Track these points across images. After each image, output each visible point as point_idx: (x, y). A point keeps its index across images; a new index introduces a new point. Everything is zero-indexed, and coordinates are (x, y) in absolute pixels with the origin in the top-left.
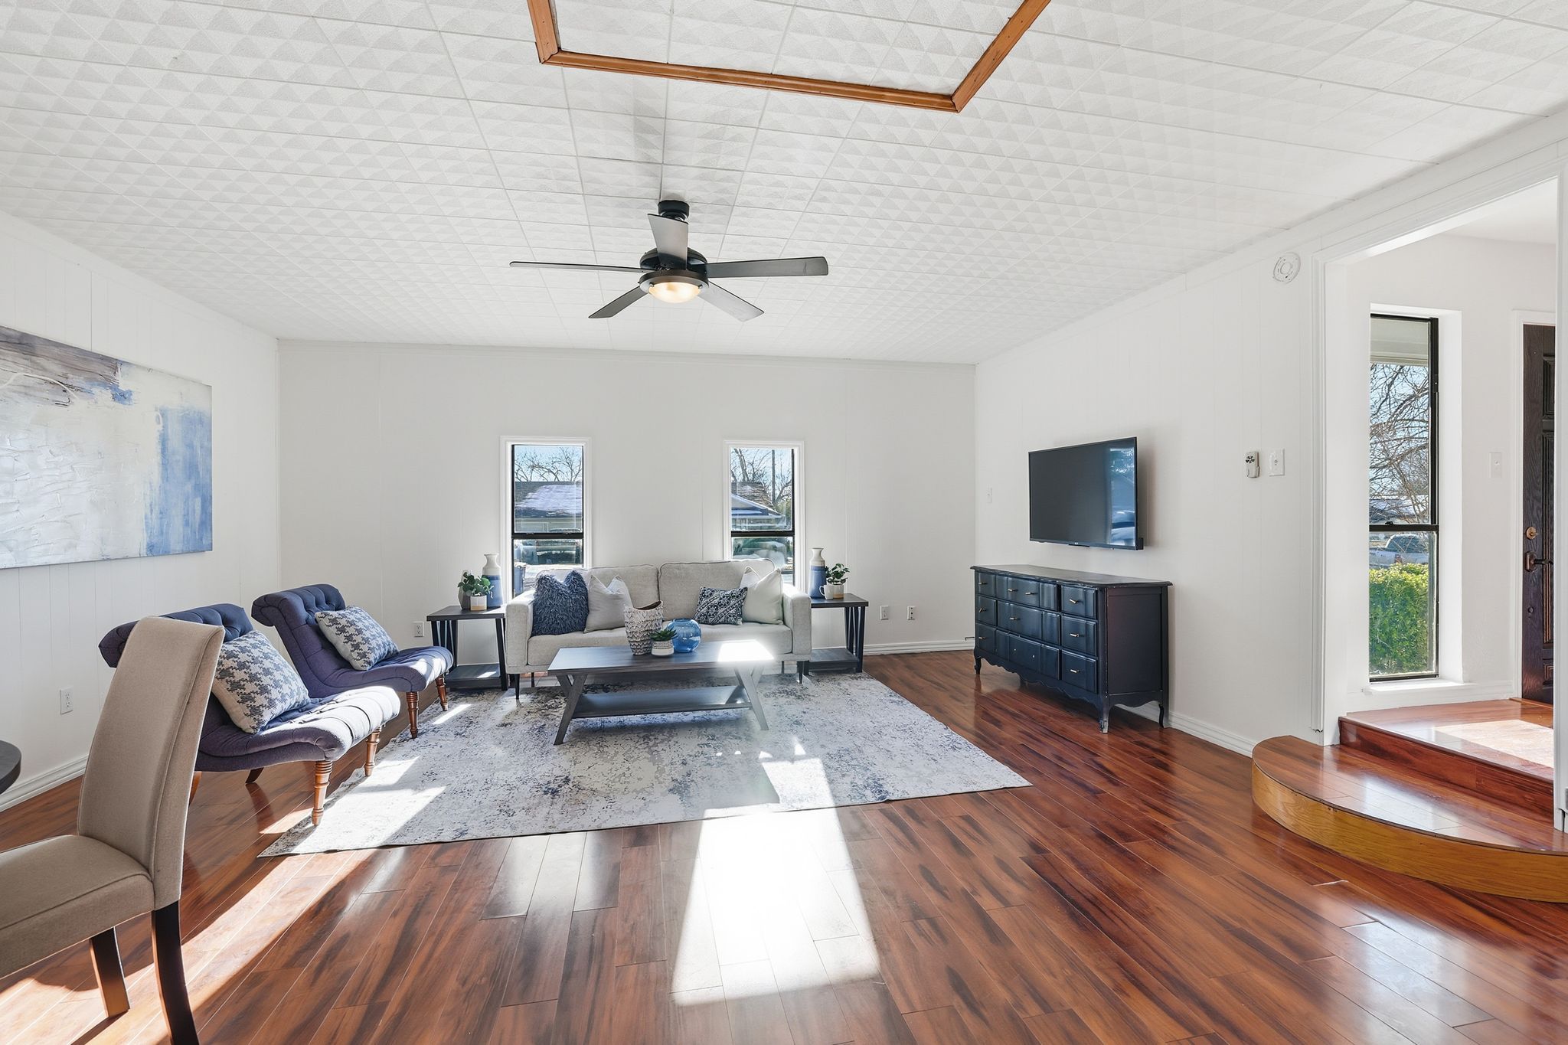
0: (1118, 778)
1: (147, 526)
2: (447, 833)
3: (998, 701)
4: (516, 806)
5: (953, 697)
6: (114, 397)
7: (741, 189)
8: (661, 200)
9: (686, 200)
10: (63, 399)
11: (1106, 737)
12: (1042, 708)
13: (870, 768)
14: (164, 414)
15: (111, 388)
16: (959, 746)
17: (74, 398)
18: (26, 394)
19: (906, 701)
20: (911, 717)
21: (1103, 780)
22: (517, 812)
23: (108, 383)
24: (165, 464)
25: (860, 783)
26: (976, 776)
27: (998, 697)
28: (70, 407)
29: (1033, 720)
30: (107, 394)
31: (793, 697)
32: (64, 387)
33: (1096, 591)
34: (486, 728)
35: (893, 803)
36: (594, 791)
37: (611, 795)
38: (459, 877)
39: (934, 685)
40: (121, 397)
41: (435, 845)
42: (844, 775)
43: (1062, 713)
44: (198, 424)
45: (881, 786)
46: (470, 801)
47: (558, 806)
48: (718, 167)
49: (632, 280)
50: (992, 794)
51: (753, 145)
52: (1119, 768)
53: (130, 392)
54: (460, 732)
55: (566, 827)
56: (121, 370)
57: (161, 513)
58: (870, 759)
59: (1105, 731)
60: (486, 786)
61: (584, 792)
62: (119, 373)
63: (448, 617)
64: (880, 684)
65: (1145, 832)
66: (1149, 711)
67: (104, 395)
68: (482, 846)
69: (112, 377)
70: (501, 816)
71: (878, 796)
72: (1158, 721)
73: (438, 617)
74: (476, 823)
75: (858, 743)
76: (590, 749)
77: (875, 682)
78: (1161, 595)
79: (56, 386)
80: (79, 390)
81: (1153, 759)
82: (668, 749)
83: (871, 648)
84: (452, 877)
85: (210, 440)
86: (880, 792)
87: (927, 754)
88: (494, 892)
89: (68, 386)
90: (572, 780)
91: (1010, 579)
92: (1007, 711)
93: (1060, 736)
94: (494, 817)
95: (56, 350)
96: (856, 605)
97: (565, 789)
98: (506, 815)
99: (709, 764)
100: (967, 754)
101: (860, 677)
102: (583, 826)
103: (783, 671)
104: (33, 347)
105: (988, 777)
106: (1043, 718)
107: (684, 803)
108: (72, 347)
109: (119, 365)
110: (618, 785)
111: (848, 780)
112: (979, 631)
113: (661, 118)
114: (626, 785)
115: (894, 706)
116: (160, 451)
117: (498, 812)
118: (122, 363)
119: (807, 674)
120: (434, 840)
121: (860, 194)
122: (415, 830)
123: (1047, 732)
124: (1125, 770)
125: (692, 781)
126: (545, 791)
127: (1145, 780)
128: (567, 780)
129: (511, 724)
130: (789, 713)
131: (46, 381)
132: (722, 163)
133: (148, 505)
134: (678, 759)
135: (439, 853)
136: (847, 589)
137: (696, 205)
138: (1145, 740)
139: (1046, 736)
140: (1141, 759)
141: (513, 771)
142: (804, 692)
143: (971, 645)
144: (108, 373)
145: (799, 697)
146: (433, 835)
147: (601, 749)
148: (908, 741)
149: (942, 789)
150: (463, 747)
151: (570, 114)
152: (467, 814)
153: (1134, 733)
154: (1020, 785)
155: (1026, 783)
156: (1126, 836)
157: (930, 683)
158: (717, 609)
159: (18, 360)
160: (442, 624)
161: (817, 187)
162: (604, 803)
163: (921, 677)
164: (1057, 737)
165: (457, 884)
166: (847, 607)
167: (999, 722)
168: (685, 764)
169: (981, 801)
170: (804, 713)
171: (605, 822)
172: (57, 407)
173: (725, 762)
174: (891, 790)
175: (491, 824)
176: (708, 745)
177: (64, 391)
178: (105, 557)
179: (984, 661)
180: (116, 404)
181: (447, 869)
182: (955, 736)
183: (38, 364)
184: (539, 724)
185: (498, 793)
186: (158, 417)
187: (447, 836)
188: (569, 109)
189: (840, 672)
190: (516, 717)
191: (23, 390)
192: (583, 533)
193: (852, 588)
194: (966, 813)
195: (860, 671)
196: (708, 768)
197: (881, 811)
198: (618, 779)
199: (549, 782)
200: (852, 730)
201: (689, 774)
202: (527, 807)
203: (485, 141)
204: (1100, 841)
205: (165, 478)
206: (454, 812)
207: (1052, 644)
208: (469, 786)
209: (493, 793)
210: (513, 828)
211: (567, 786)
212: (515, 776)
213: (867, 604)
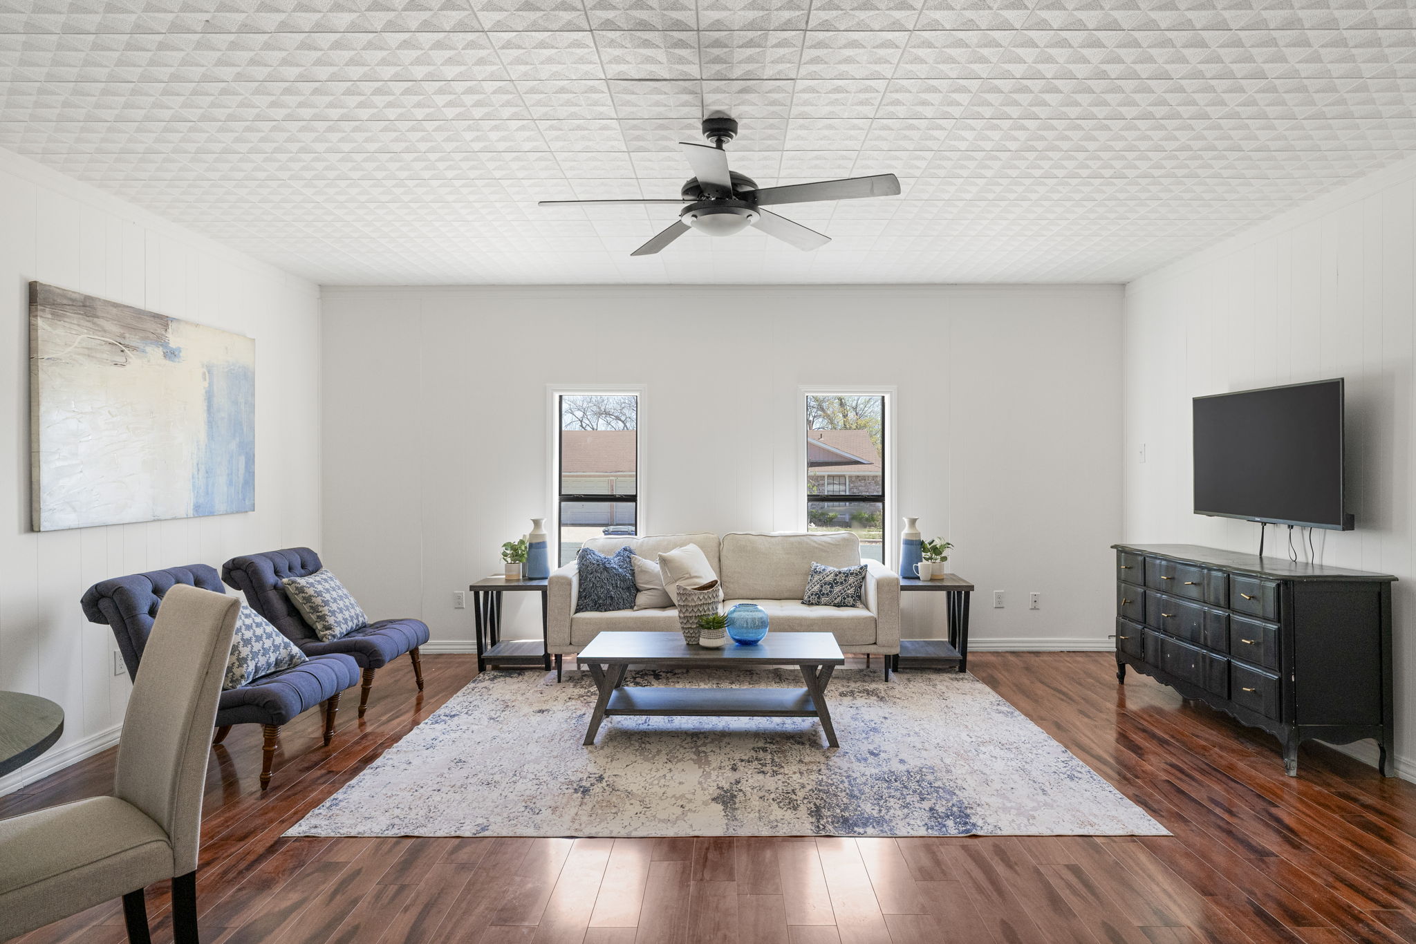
0: (1301, 839)
1: (194, 486)
2: (469, 827)
3: (1142, 721)
4: (543, 804)
5: (1081, 712)
6: (165, 355)
7: (794, 100)
8: (705, 118)
9: (733, 115)
10: (121, 359)
11: (1294, 783)
12: (1206, 735)
13: (957, 792)
14: (209, 370)
15: (162, 345)
16: (1080, 775)
17: (131, 358)
18: (89, 356)
19: (1017, 713)
20: (1021, 732)
21: (1279, 839)
22: (543, 809)
23: (160, 341)
24: (211, 423)
25: (941, 809)
26: (1095, 816)
27: (1145, 716)
28: (128, 367)
29: (1190, 749)
30: (159, 352)
31: (875, 698)
32: (122, 347)
33: (1278, 585)
34: (522, 713)
35: (981, 839)
36: (629, 794)
37: (647, 799)
38: (474, 875)
39: (1058, 695)
40: (171, 354)
41: (454, 840)
42: (923, 799)
43: (1235, 745)
44: (243, 379)
45: (968, 816)
46: (495, 794)
47: (588, 808)
48: (765, 78)
49: (672, 214)
50: (1115, 842)
51: (802, 50)
52: (1305, 825)
53: (179, 350)
54: (494, 716)
55: (593, 832)
56: (172, 326)
57: (207, 472)
58: (959, 782)
59: (1293, 773)
60: (514, 779)
61: (619, 793)
62: (170, 330)
63: (493, 588)
64: (988, 689)
65: (1329, 915)
66: (1365, 751)
67: (155, 353)
68: (502, 845)
69: (162, 335)
70: (526, 813)
71: (961, 829)
72: (1376, 765)
73: (482, 588)
74: (499, 819)
75: (948, 761)
76: (631, 744)
77: (980, 686)
78: (1380, 594)
79: (114, 347)
80: (134, 349)
81: (1358, 819)
82: (718, 751)
83: (977, 642)
84: (466, 877)
85: (253, 395)
86: (966, 823)
87: (1034, 782)
88: (509, 896)
89: (126, 346)
90: (606, 779)
91: (1164, 563)
92: (1153, 736)
93: (1226, 775)
94: (519, 814)
95: (114, 311)
96: (959, 590)
97: (597, 789)
98: (531, 813)
99: (763, 772)
100: (1087, 786)
101: (962, 679)
102: (611, 832)
103: (868, 667)
104: (95, 309)
105: (1113, 818)
106: (1204, 748)
107: (727, 815)
108: (128, 307)
109: (170, 322)
110: (656, 788)
111: (926, 805)
112: (1121, 629)
113: (694, 30)
114: (665, 789)
115: (1000, 717)
116: (206, 408)
117: (523, 809)
118: (173, 320)
119: (895, 670)
120: (453, 834)
121: (940, 92)
122: (437, 822)
123: (1204, 767)
124: (1312, 829)
125: (741, 790)
126: (575, 789)
127: (1342, 847)
128: (601, 779)
129: (548, 710)
130: (867, 717)
131: (106, 342)
132: (768, 73)
133: (195, 464)
134: (728, 763)
135: (456, 849)
136: (948, 568)
137: (744, 121)
138: (1353, 791)
139: (1202, 772)
140: (1342, 816)
141: (544, 763)
142: (890, 693)
143: (1112, 646)
144: (160, 331)
145: (882, 699)
146: (454, 828)
147: (643, 745)
148: (1013, 763)
149: (1047, 828)
150: (495, 733)
151: (593, 36)
152: (490, 809)
153: (1335, 779)
154: (1154, 832)
155: (1164, 831)
156: (1297, 918)
157: (1052, 691)
158: (832, 587)
159: (83, 323)
160: (486, 594)
161: (886, 89)
162: (638, 808)
163: (1042, 683)
164: (1219, 776)
165: (471, 884)
166: (949, 590)
167: (1140, 748)
168: (735, 770)
169: (1097, 849)
170: (885, 718)
171: (636, 830)
172: (116, 367)
173: (782, 770)
174: (980, 823)
175: (515, 822)
176: (764, 750)
177: (122, 351)
178: (156, 518)
179: (1128, 667)
180: (168, 362)
181: (463, 867)
182: (1076, 762)
183: (98, 325)
184: (579, 713)
185: (525, 787)
186: (204, 374)
187: (467, 832)
188: (591, 31)
189: (938, 671)
190: (556, 703)
191: (86, 352)
192: (636, 496)
193: (954, 567)
194: (1073, 861)
195: (963, 669)
196: (761, 776)
197: (964, 847)
198: (656, 782)
199: (581, 780)
200: (942, 744)
201: (738, 782)
202: (553, 805)
203: (508, 72)
204: (1257, 919)
205: (211, 437)
206: (477, 805)
207: (1218, 652)
208: (497, 777)
209: (520, 786)
210: (537, 827)
211: (600, 785)
212: (546, 770)
213: (972, 588)
